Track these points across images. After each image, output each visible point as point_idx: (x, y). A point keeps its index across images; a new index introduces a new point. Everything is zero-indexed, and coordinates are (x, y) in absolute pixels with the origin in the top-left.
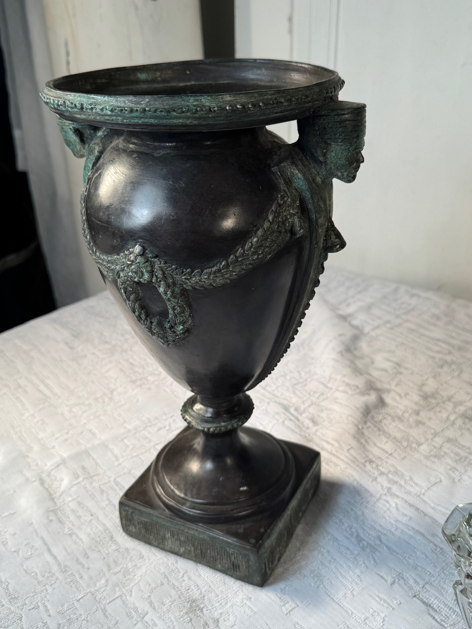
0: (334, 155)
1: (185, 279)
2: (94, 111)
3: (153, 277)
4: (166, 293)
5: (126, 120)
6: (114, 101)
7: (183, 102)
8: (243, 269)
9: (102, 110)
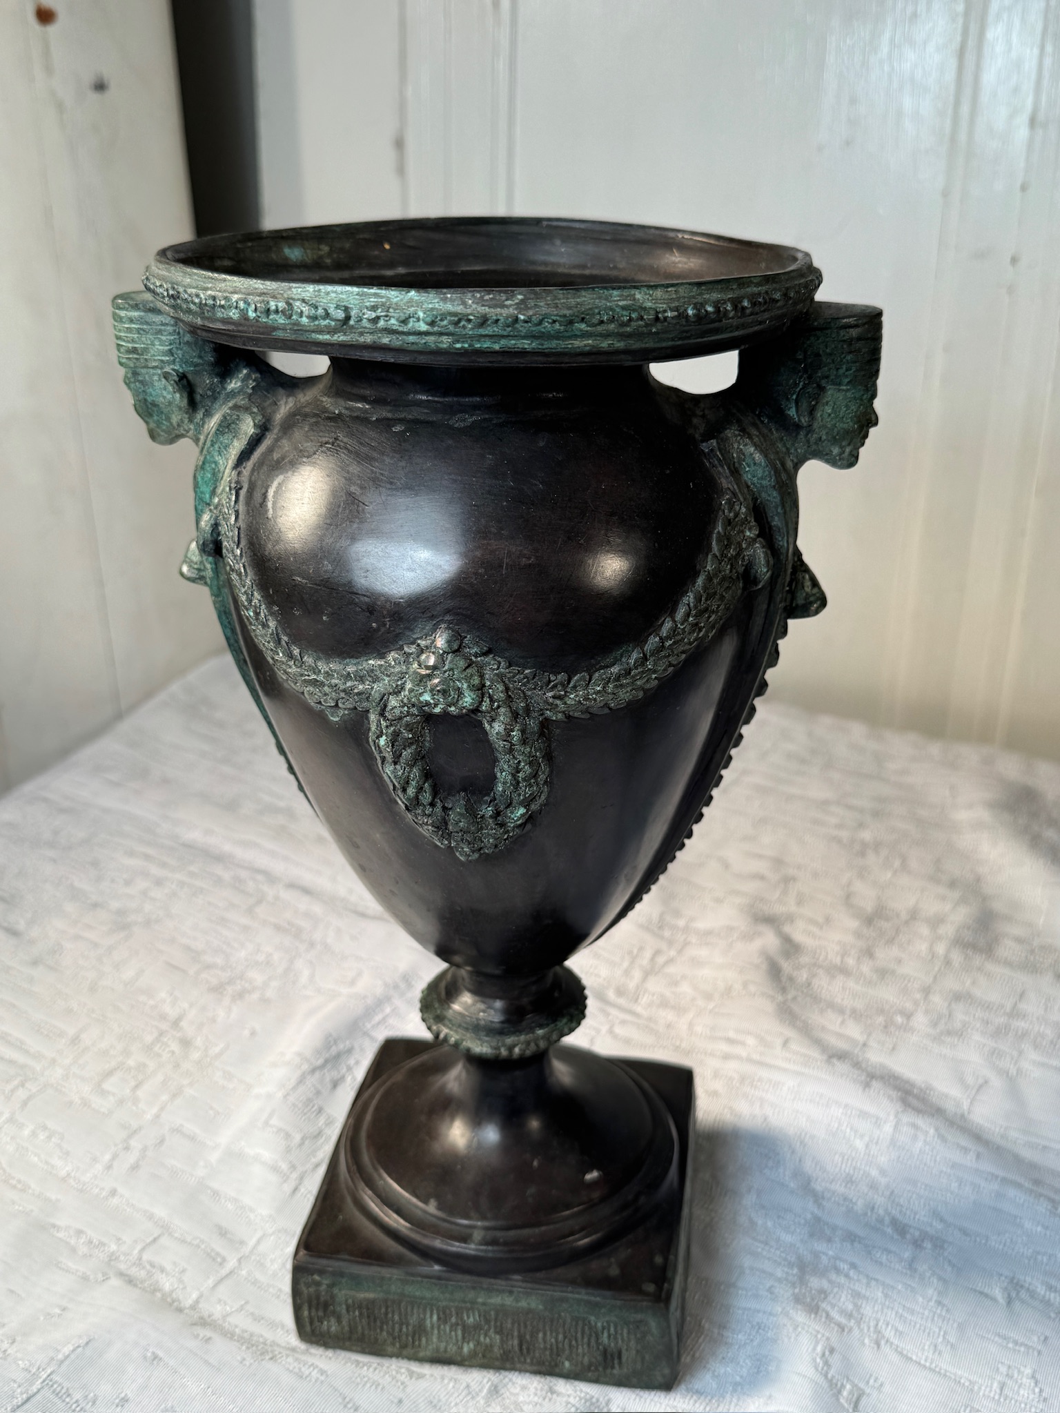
0: (829, 411)
1: (554, 697)
2: (381, 323)
3: (482, 701)
4: (507, 735)
5: (463, 342)
6: (436, 301)
7: (597, 301)
8: (670, 665)
9: (404, 322)
